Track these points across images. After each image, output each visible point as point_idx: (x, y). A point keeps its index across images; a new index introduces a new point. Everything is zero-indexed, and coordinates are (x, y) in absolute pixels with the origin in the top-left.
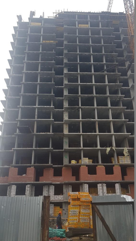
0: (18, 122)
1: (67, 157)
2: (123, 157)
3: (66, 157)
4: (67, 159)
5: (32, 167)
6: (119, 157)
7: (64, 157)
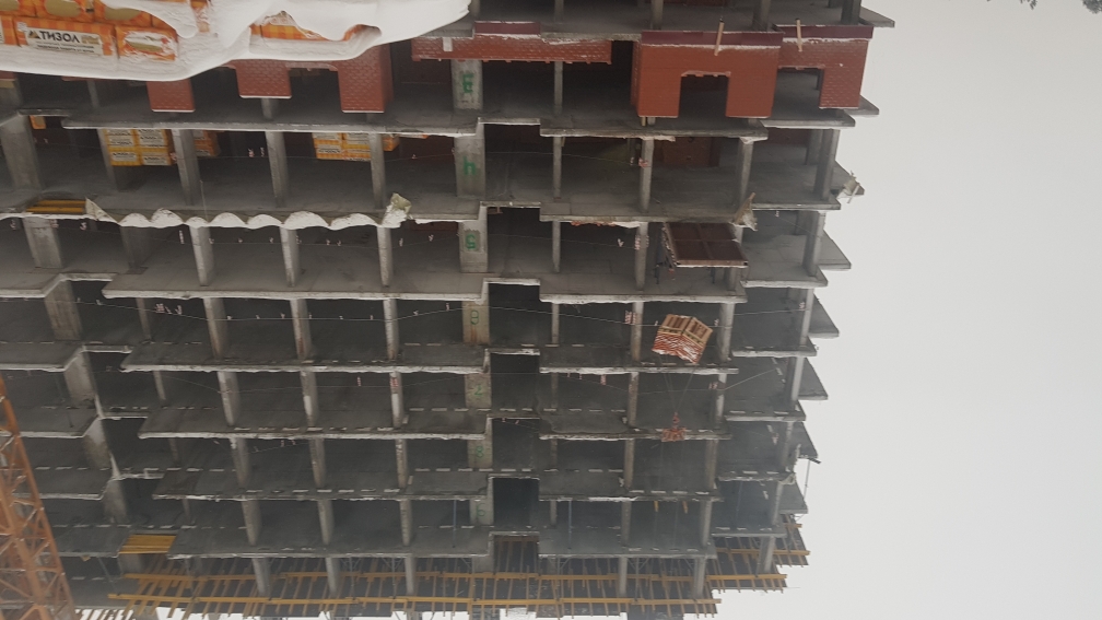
0: (730, 355)
1: (466, 165)
2: (146, 163)
3: (470, 169)
4: (465, 158)
5: (652, 119)
6: (166, 163)
7: (478, 166)
